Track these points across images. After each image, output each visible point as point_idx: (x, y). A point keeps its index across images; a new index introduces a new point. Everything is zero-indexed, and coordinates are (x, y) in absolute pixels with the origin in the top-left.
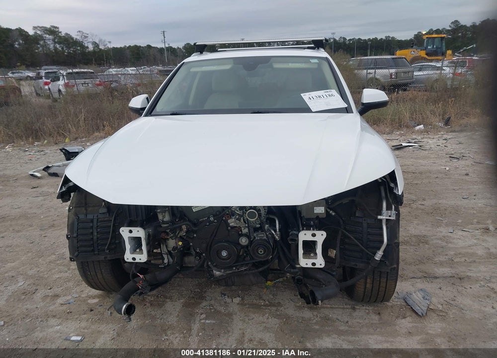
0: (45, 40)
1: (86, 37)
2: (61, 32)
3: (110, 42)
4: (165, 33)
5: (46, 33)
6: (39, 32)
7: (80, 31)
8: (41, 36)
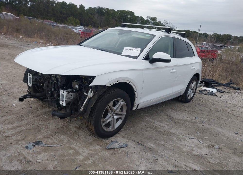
0: (150, 22)
1: (167, 23)
2: (157, 20)
3: (177, 27)
4: (201, 26)
5: (151, 20)
6: (148, 19)
7: (165, 21)
8: (149, 21)
